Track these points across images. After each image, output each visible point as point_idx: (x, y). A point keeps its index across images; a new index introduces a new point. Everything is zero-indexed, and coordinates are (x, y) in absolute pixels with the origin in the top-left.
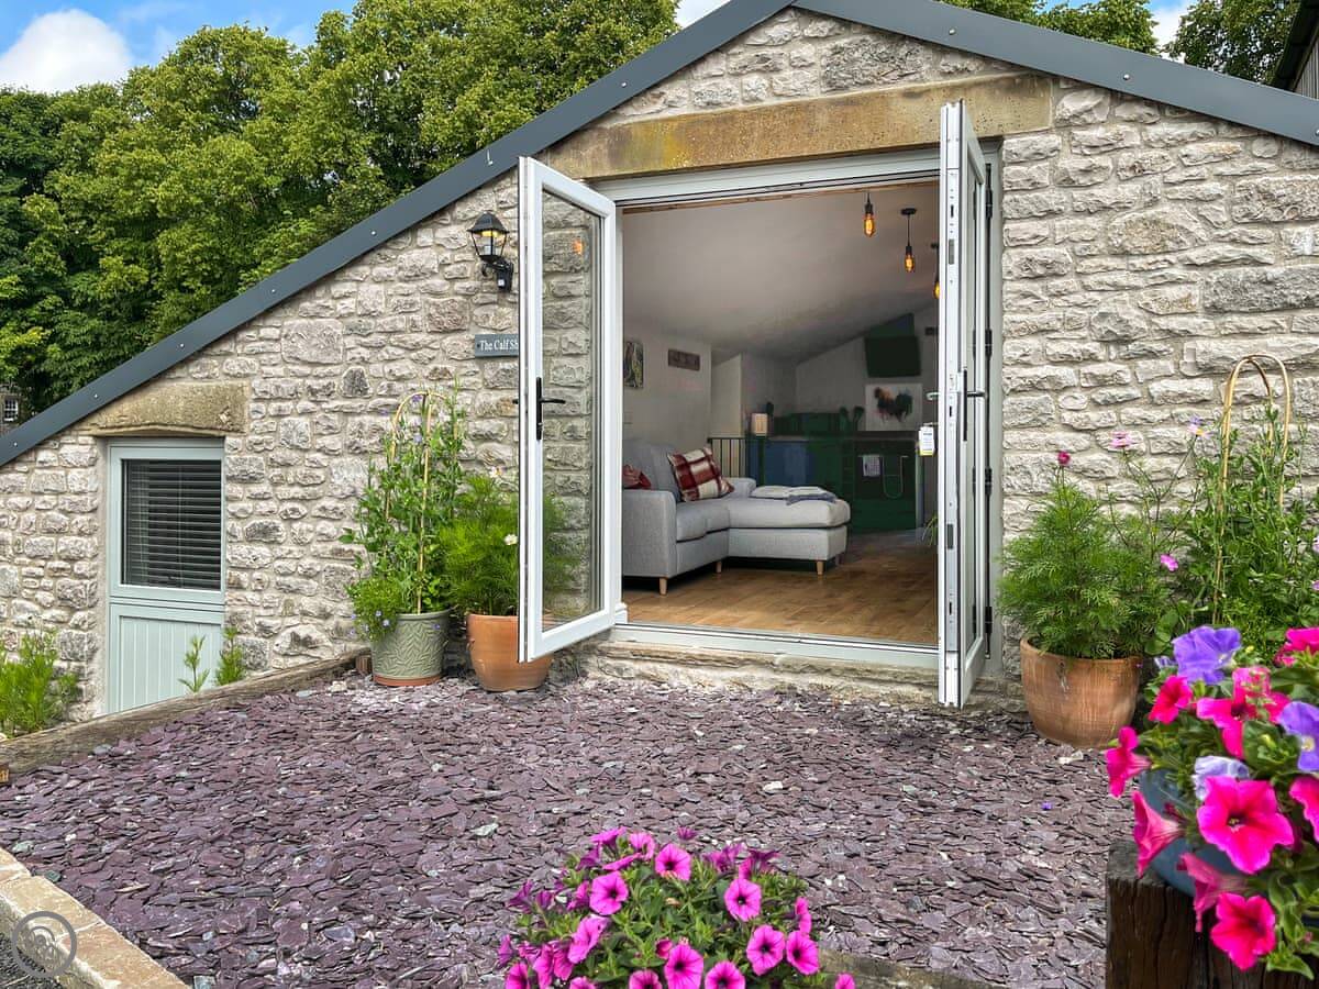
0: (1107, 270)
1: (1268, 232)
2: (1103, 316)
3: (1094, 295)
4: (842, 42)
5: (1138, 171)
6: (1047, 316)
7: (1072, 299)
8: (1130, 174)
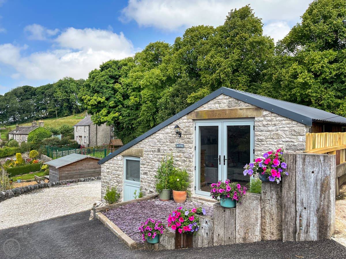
0: (270, 141)
1: (295, 137)
2: (270, 149)
3: (268, 145)
4: (230, 100)
5: (275, 125)
6: (261, 148)
7: (265, 145)
8: (274, 125)
